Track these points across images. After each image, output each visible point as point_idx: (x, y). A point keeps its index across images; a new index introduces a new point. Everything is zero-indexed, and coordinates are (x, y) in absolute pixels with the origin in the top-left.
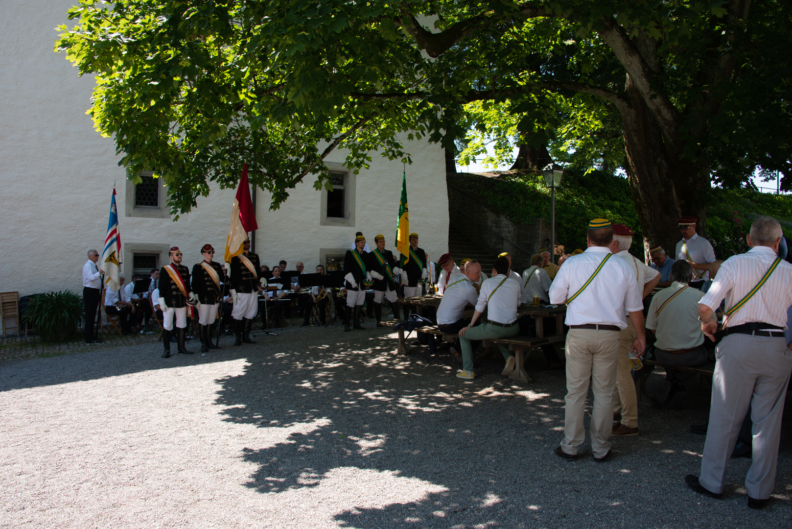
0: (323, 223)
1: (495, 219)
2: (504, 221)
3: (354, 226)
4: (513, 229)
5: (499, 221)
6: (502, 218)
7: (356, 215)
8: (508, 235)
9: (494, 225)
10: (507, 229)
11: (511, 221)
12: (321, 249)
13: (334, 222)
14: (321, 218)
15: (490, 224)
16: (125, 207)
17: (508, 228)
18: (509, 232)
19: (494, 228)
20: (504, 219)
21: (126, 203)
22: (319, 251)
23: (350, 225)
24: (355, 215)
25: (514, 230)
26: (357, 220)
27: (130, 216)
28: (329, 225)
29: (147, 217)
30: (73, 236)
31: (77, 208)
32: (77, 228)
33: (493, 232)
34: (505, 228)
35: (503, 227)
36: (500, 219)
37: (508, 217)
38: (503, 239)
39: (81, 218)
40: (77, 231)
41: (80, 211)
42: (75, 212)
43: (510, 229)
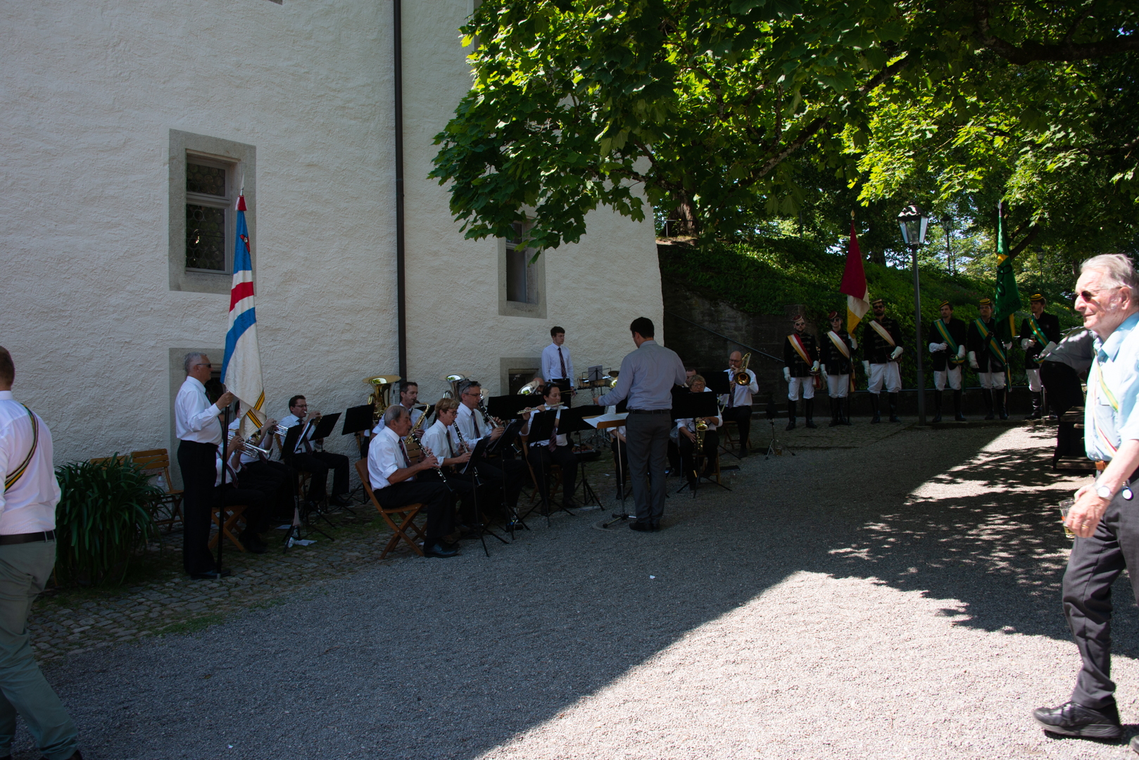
0: (503, 312)
1: (709, 310)
2: (727, 311)
3: (545, 317)
4: (745, 323)
5: (716, 311)
6: (723, 306)
7: (547, 298)
8: (736, 333)
9: (707, 318)
10: (733, 325)
11: (741, 311)
12: (502, 359)
13: (518, 308)
14: (500, 301)
15: (697, 316)
16: (167, 270)
17: (735, 322)
18: (737, 329)
19: (706, 323)
20: (727, 307)
21: (170, 260)
22: (498, 363)
23: (539, 316)
24: (545, 297)
25: (748, 325)
26: (549, 307)
27: (179, 288)
28: (511, 315)
29: (213, 292)
30: (59, 333)
31: (66, 268)
32: (67, 313)
33: (705, 330)
34: (729, 322)
35: (725, 321)
36: (720, 309)
37: (735, 305)
38: (726, 340)
39: (76, 292)
40: (67, 322)
41: (73, 274)
42: (64, 276)
43: (740, 324)
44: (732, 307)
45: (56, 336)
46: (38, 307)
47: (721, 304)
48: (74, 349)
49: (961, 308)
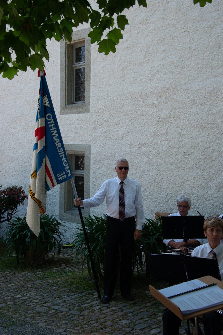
30: (210, 137)
31: (215, 97)
32: (215, 125)
39: (220, 111)
40: (215, 130)
41: (219, 101)
42: (213, 103)
45: (208, 139)
46: (200, 123)
48: (217, 147)
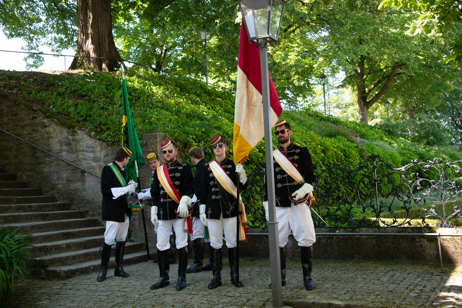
1: (67, 138)
2: (85, 140)
4: (103, 153)
5: (74, 140)
6: (81, 135)
8: (94, 164)
9: (64, 148)
10: (91, 155)
11: (99, 139)
15: (55, 146)
17: (94, 152)
18: (95, 160)
19: (64, 153)
20: (85, 136)
25: (106, 155)
33: (63, 161)
34: (87, 152)
35: (83, 151)
36: (78, 137)
37: (93, 133)
38: (83, 172)
43: (98, 154)
44: (90, 136)
47: (79, 132)
49: (333, 140)
